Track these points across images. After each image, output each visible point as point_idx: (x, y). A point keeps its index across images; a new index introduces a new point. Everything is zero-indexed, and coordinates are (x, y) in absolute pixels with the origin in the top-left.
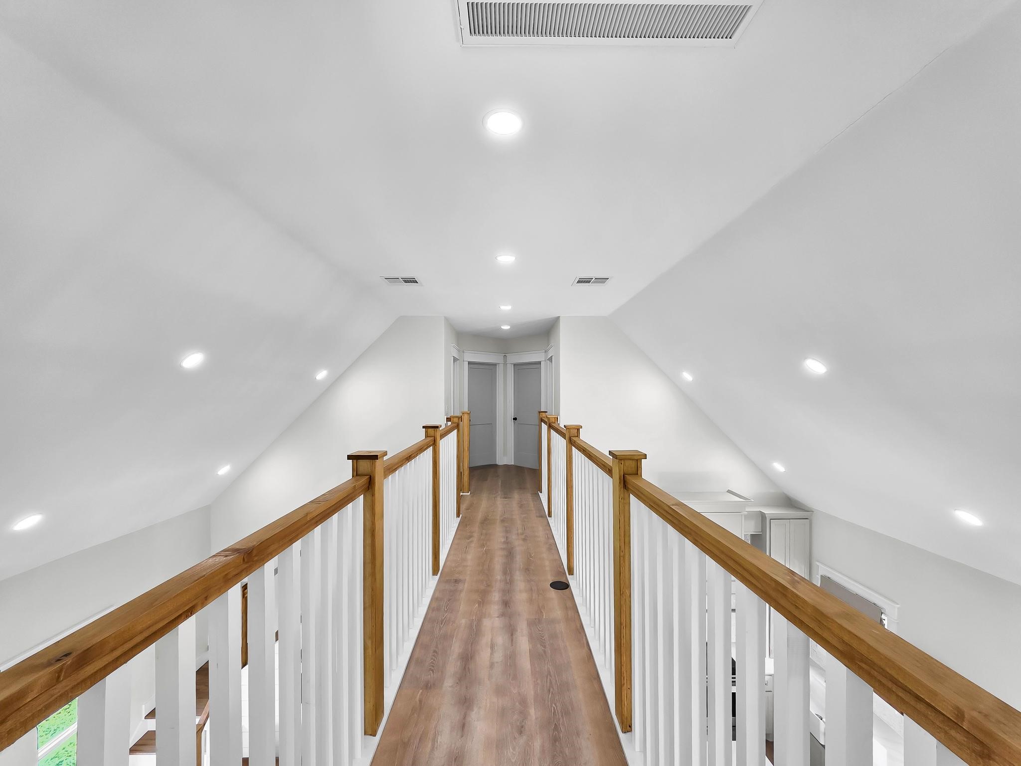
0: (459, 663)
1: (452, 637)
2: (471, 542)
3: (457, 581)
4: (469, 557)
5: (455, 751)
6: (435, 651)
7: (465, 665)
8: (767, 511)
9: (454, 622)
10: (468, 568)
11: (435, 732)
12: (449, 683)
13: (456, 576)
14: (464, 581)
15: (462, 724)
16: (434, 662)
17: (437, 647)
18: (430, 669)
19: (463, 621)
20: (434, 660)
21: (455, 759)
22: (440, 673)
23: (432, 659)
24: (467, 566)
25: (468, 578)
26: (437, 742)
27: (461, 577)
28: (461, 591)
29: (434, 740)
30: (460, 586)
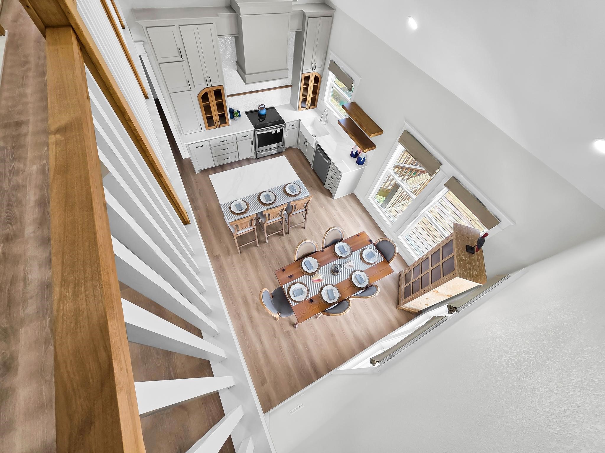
0: (37, 210)
1: (24, 186)
2: (28, 70)
3: (19, 124)
4: (29, 91)
5: (46, 281)
6: (8, 205)
7: (44, 210)
8: (308, 11)
9: (24, 171)
10: (29, 105)
11: (25, 273)
12: (29, 230)
13: (17, 118)
14: (27, 123)
15: (49, 259)
16: (10, 215)
17: (10, 200)
18: (8, 223)
19: (34, 168)
20: (10, 213)
21: (47, 287)
22: (19, 223)
23: (7, 212)
24: (27, 103)
25: (31, 119)
26: (28, 280)
27: (23, 118)
28: (26, 135)
29: (25, 279)
30: (24, 129)
